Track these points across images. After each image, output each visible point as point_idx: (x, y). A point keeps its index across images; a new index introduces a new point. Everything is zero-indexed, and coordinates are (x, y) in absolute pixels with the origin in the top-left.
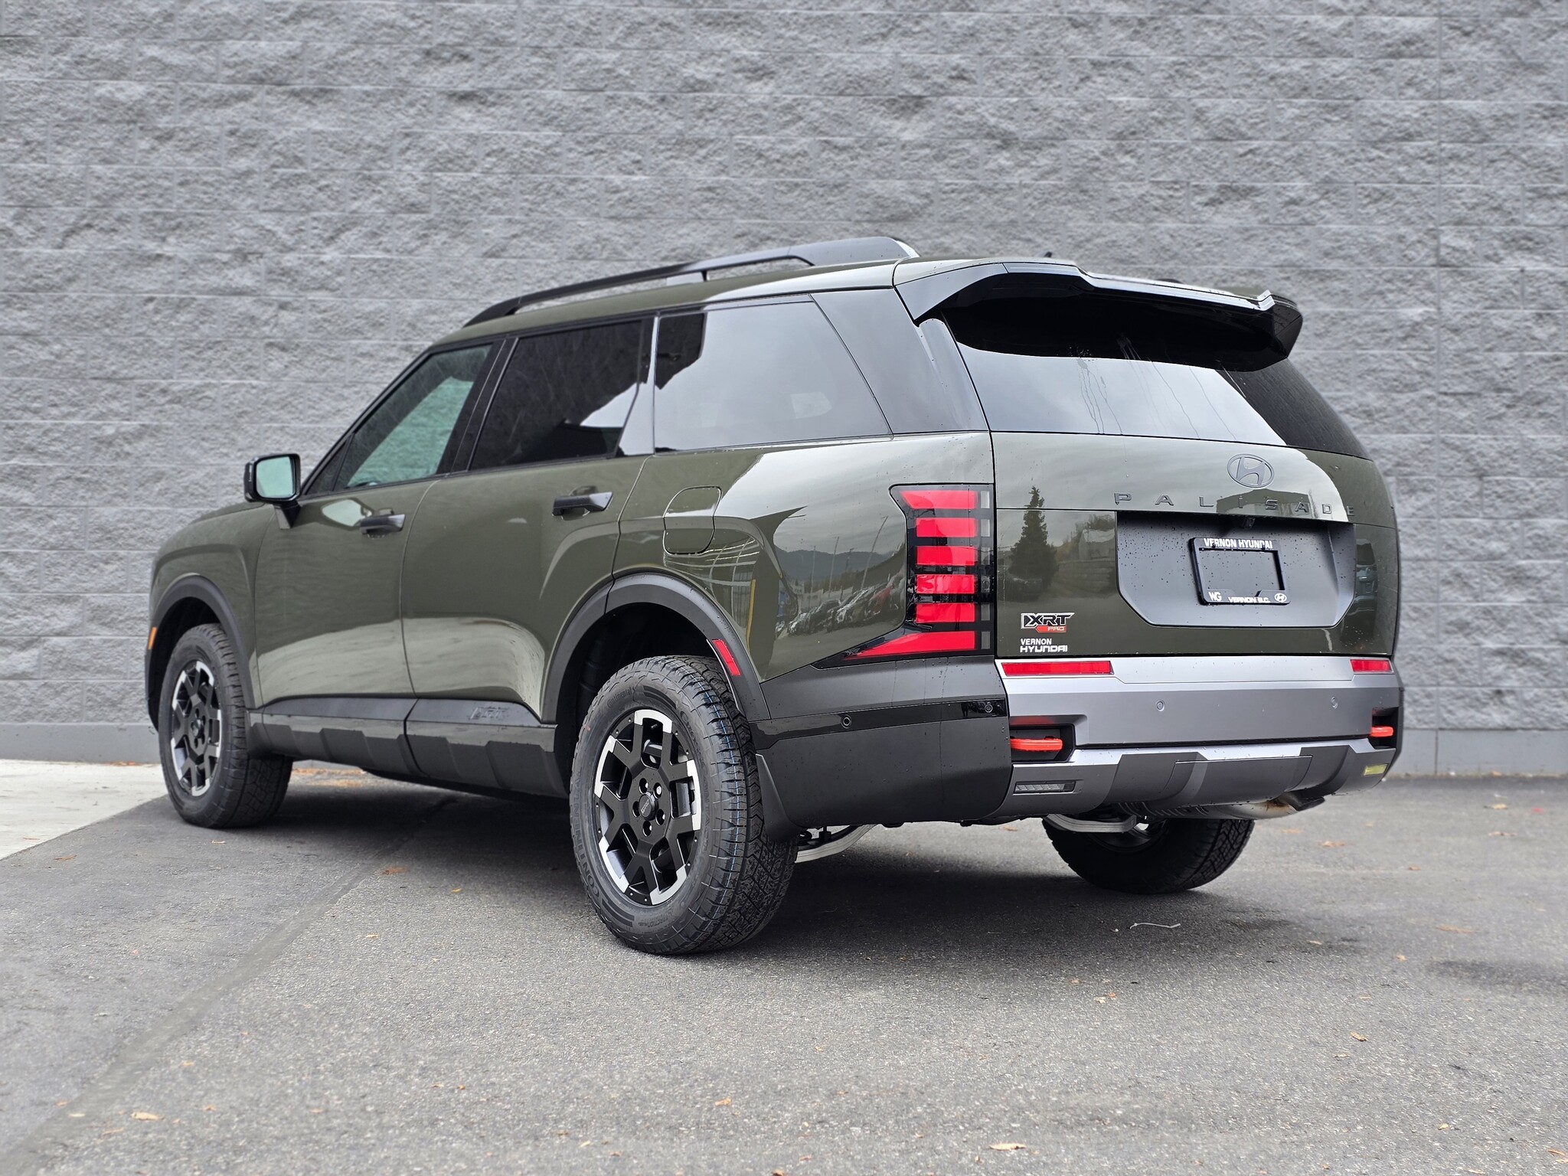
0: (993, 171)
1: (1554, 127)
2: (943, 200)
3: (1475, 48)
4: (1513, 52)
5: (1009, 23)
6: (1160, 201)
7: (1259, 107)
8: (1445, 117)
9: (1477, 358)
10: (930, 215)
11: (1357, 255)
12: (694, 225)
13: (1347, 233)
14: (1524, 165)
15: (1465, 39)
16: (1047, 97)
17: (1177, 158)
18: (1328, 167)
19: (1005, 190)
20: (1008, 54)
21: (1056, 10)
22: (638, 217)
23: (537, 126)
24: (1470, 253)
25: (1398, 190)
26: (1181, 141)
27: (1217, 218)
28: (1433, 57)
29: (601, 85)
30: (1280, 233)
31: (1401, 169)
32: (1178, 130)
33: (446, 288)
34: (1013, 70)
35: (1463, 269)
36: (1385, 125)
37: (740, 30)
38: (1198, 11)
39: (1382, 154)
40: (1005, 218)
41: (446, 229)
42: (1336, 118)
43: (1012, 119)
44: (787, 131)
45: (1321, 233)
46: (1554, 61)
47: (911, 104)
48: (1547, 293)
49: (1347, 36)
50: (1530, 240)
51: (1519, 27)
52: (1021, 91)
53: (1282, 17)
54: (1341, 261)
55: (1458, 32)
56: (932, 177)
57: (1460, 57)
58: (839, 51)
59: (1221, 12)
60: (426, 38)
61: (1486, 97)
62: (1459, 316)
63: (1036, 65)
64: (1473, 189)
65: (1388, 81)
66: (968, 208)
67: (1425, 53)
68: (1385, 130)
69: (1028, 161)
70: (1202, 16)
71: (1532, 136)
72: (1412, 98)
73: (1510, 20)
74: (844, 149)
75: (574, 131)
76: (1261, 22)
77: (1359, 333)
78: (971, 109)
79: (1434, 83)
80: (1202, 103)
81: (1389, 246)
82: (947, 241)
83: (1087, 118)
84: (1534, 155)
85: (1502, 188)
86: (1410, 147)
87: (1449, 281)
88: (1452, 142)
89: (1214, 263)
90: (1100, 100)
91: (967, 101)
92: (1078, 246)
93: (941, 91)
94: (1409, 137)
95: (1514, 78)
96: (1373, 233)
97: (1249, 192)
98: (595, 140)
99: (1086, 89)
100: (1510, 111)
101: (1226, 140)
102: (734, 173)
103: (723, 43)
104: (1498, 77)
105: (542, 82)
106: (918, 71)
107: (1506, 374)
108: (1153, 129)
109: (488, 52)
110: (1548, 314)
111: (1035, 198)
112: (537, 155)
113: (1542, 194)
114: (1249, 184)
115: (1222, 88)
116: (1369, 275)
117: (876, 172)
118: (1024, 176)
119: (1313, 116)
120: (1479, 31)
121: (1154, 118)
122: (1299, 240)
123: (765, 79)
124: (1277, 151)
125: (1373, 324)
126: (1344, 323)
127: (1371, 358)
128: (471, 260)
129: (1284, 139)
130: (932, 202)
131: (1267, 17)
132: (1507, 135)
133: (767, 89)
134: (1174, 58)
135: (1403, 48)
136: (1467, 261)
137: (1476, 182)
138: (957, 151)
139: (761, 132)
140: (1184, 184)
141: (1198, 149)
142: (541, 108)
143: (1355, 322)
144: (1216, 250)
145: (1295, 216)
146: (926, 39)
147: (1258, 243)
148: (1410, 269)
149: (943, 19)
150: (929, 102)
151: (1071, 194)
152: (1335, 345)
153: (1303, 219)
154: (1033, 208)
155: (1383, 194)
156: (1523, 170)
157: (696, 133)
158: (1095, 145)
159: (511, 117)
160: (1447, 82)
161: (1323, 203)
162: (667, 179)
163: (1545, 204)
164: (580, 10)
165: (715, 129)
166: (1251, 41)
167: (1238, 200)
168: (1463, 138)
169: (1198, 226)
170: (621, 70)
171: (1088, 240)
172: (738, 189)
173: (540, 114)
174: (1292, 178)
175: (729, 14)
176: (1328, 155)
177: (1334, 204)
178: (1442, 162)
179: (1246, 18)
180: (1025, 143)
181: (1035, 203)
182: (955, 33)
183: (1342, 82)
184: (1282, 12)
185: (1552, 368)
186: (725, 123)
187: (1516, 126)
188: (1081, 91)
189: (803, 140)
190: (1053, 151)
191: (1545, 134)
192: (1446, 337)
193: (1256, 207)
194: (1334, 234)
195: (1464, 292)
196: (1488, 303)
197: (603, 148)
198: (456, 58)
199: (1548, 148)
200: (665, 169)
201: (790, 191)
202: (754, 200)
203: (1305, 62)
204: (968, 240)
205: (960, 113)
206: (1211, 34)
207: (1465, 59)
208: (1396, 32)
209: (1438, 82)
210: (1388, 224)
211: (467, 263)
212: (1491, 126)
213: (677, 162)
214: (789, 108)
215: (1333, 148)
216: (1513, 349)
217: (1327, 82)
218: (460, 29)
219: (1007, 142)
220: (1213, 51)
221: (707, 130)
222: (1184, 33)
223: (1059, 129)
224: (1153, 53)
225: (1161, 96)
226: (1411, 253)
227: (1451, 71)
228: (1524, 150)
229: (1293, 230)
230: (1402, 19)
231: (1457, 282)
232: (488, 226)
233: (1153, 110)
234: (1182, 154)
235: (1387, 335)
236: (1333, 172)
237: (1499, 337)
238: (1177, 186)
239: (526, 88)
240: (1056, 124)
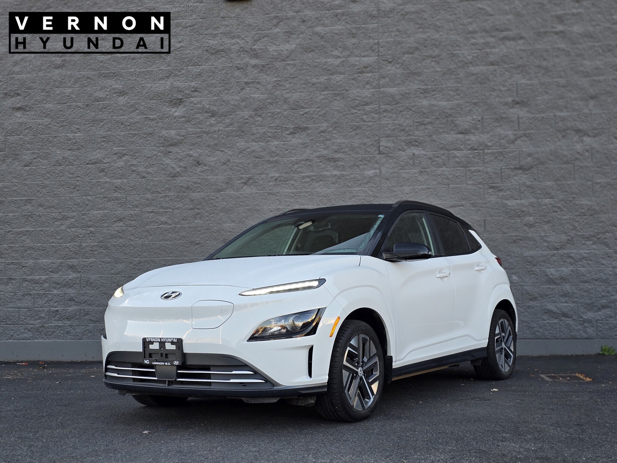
0: (208, 125)
1: (426, 97)
2: (190, 137)
3: (393, 68)
4: (408, 68)
5: (213, 69)
6: (272, 134)
7: (309, 96)
8: (381, 96)
9: (396, 189)
10: (185, 143)
11: (348, 151)
12: (98, 151)
13: (343, 143)
14: (413, 113)
15: (389, 64)
16: (228, 97)
17: (278, 117)
18: (335, 117)
19: (213, 132)
20: (213, 81)
21: (231, 63)
22: (78, 149)
23: (43, 118)
24: (392, 148)
25: (364, 125)
26: (279, 111)
27: (294, 140)
28: (376, 72)
29: (65, 101)
30: (318, 144)
31: (364, 117)
32: (278, 106)
33: (10, 179)
34: (215, 87)
35: (390, 155)
36: (358, 100)
37: (115, 78)
38: (284, 61)
39: (357, 111)
40: (213, 143)
41: (11, 157)
42: (339, 99)
43: (215, 105)
44: (132, 114)
45: (333, 144)
46: (425, 71)
47: (178, 102)
48: (423, 163)
49: (343, 66)
50: (417, 142)
51: (410, 58)
52: (218, 95)
53: (317, 60)
54: (342, 154)
55: (386, 62)
56: (186, 128)
57: (387, 72)
58: (151, 84)
59: (294, 60)
60: (5, 88)
61: (397, 87)
62: (389, 173)
63: (224, 84)
64: (393, 123)
65: (359, 83)
66: (199, 140)
67: (373, 71)
68: (358, 102)
69: (222, 121)
70: (286, 62)
71: (416, 101)
72: (368, 89)
73: (406, 56)
74: (153, 120)
75: (56, 119)
76: (309, 63)
77: (349, 182)
78: (200, 103)
79: (377, 82)
80: (286, 96)
81: (360, 147)
82: (191, 152)
83: (243, 104)
84: (417, 108)
85: (405, 122)
86: (367, 108)
87: (384, 160)
88: (384, 105)
89: (293, 157)
90: (248, 96)
91: (198, 99)
92: (241, 152)
93: (189, 96)
94: (367, 104)
95: (409, 78)
96: (353, 142)
97: (306, 128)
98: (63, 121)
99: (243, 93)
100: (407, 91)
101: (296, 109)
102: (113, 131)
103: (109, 83)
104: (402, 79)
105: (45, 102)
106: (180, 89)
107: (407, 195)
108: (268, 106)
109: (26, 92)
110: (425, 171)
111: (224, 135)
112: (42, 128)
113: (422, 124)
114: (305, 126)
115: (294, 89)
116: (353, 159)
117: (165, 128)
118: (220, 127)
119: (330, 98)
120: (395, 61)
121: (268, 102)
122: (325, 147)
123: (125, 96)
124: (316, 112)
125: (354, 178)
126: (343, 178)
127: (354, 192)
128: (19, 168)
129: (318, 107)
130: (186, 138)
131: (311, 61)
132: (406, 101)
133: (125, 99)
134: (276, 79)
135: (364, 69)
136: (391, 152)
137: (394, 120)
138: (195, 118)
139: (123, 115)
140: (281, 127)
141: (286, 113)
142: (44, 111)
143: (348, 177)
144: (293, 152)
145: (324, 137)
146: (183, 77)
147: (309, 148)
148: (369, 156)
149: (188, 70)
150: (184, 101)
151: (238, 133)
152: (340, 187)
153: (326, 138)
154: (223, 138)
155: (358, 127)
156: (413, 114)
157: (99, 117)
158: (246, 114)
159: (34, 115)
160: (382, 82)
161: (334, 132)
162: (88, 134)
163: (423, 127)
164: (58, 75)
165: (106, 115)
166: (305, 71)
167: (302, 132)
168: (389, 103)
169: (286, 143)
170: (73, 96)
171: (244, 150)
172: (114, 137)
173: (44, 113)
174: (322, 122)
175: (111, 73)
176: (336, 113)
177: (339, 132)
178: (379, 113)
179: (303, 62)
180: (220, 114)
181: (224, 137)
182: (193, 74)
183: (340, 84)
184: (316, 59)
185: (427, 192)
186: (110, 113)
187: (410, 97)
188: (241, 94)
189: (138, 117)
190: (231, 117)
191: (422, 100)
192: (383, 182)
193: (308, 134)
194: (338, 143)
195: (390, 164)
196: (400, 168)
197: (66, 124)
198: (16, 95)
199: (423, 105)
200: (88, 131)
201: (133, 136)
202: (121, 140)
203: (326, 78)
204: (199, 152)
205: (195, 104)
206: (289, 69)
207: (389, 72)
208: (361, 64)
209: (379, 82)
210: (360, 138)
211: (18, 169)
212: (399, 98)
213: (93, 128)
214: (132, 106)
215: (337, 110)
216: (410, 186)
217: (334, 85)
218: (16, 85)
219: (214, 114)
220: (290, 75)
221: (103, 116)
222: (279, 69)
223: (233, 108)
224: (268, 78)
225: (271, 94)
226: (369, 149)
227: (384, 77)
228: (413, 106)
229: (323, 143)
230: (363, 58)
231: (388, 160)
232: (25, 155)
233: (268, 99)
234: (280, 115)
235: (360, 182)
236: (338, 120)
237: (404, 181)
238: (278, 128)
239: (39, 104)
240: (231, 106)
